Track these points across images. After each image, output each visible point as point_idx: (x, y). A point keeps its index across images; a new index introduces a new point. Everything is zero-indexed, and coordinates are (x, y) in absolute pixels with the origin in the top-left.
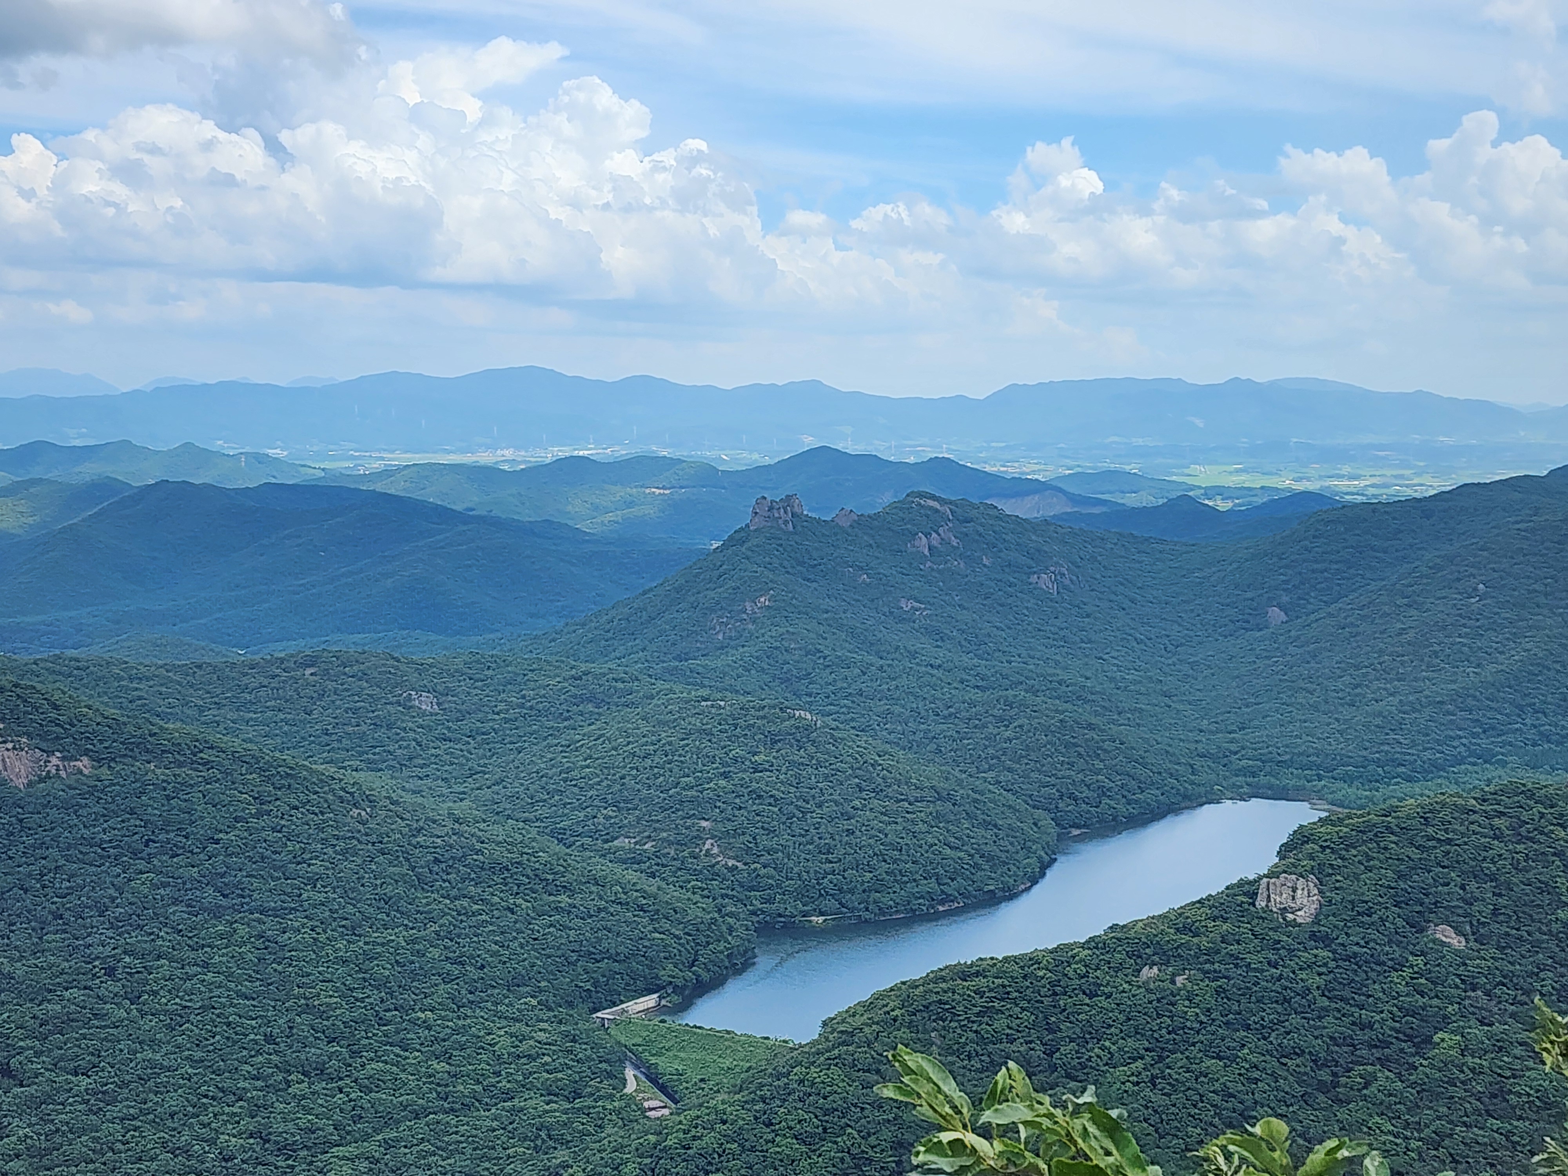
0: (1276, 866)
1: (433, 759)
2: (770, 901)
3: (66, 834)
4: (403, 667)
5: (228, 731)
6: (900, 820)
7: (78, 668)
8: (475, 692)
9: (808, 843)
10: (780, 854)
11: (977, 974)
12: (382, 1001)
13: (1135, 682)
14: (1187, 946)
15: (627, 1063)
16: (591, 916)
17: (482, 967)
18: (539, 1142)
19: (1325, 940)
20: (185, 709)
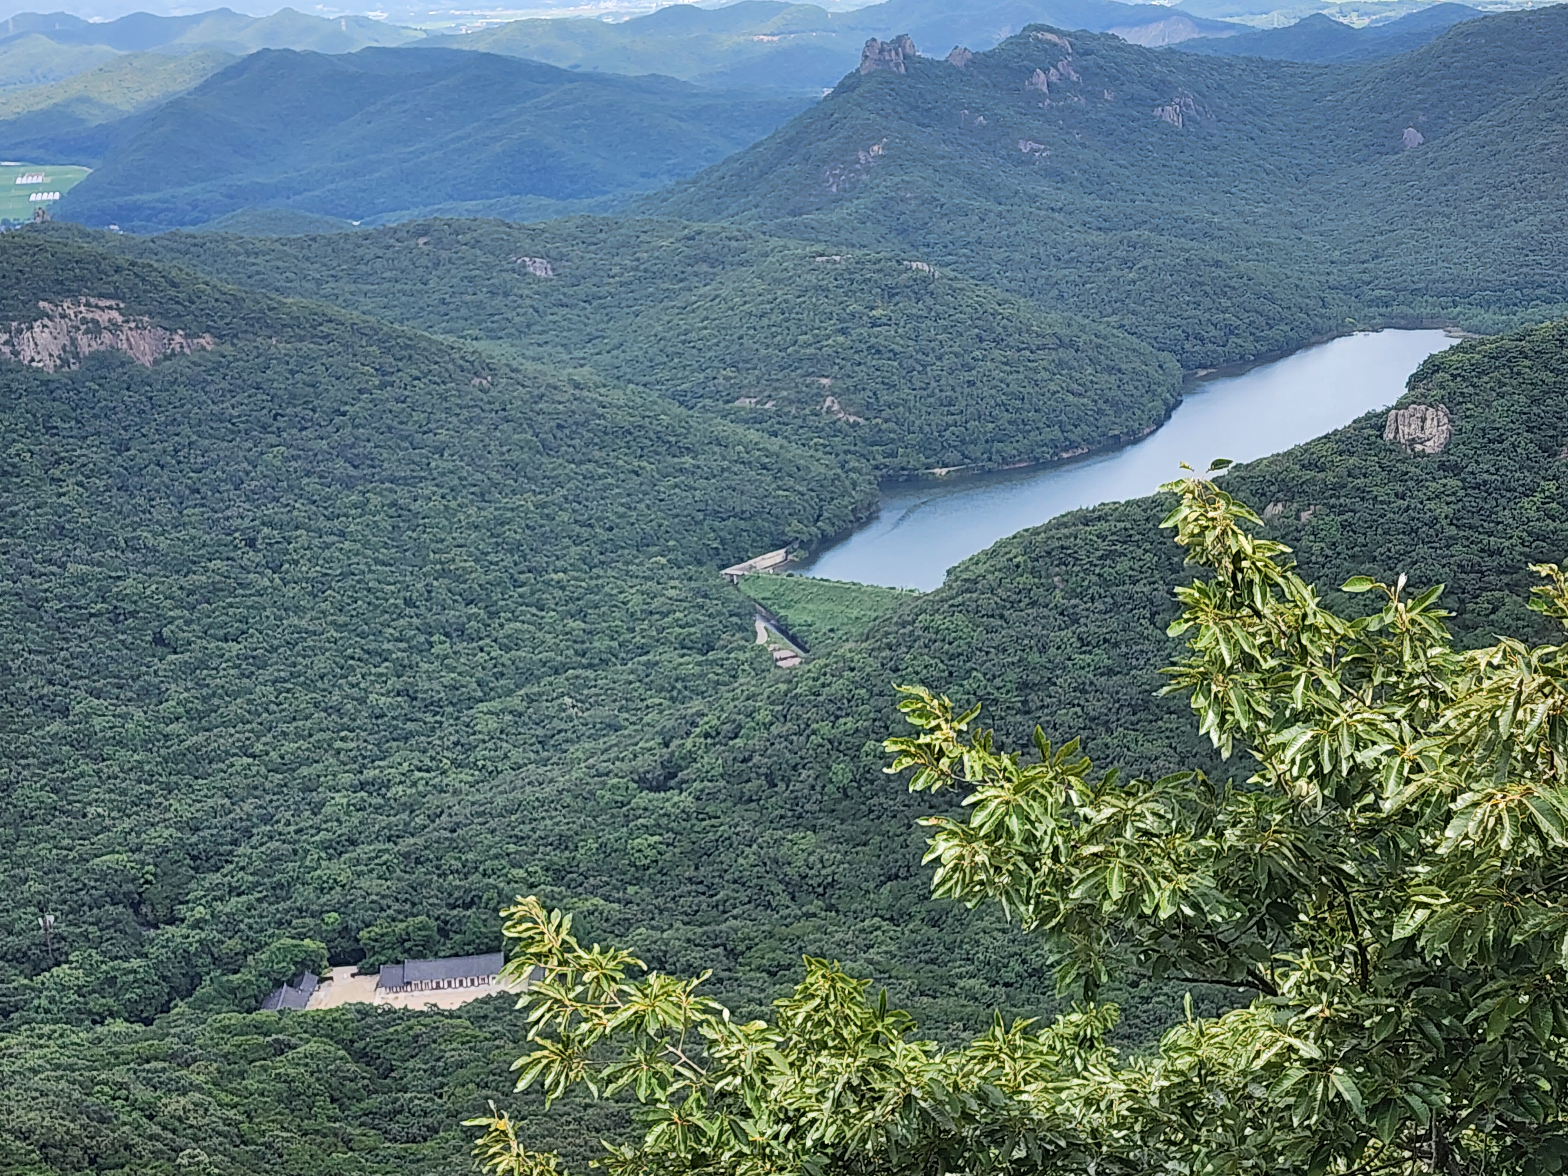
0: (1405, 397)
1: (551, 326)
2: (893, 455)
3: (196, 410)
4: (515, 233)
5: (347, 304)
6: (1022, 369)
7: (195, 245)
8: (588, 256)
9: (929, 396)
10: (901, 408)
11: (1099, 519)
12: (516, 564)
13: (1264, 216)
14: (1312, 481)
15: (758, 617)
16: (714, 477)
17: (611, 529)
18: (675, 693)
19: (1456, 470)
20: (304, 283)
